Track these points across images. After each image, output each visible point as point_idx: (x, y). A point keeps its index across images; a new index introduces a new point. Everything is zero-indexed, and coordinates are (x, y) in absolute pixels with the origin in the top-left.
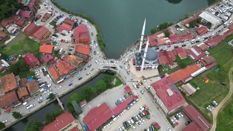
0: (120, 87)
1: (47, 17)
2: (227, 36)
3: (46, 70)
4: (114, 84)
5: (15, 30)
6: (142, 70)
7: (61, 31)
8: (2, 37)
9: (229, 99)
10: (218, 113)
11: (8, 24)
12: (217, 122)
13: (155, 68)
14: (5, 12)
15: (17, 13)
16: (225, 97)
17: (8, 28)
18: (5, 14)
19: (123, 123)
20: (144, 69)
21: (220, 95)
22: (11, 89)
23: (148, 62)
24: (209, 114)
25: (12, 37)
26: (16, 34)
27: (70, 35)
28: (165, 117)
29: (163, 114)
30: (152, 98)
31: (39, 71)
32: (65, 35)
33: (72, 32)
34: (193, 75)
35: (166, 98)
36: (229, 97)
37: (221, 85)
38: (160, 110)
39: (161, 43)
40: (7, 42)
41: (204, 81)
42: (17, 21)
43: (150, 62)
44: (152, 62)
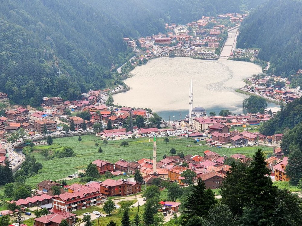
5: (75, 107)
6: (190, 123)
11: (70, 103)
17: (69, 105)
23: (195, 114)
26: (76, 111)
42: (77, 104)
43: (197, 114)
44: (199, 113)
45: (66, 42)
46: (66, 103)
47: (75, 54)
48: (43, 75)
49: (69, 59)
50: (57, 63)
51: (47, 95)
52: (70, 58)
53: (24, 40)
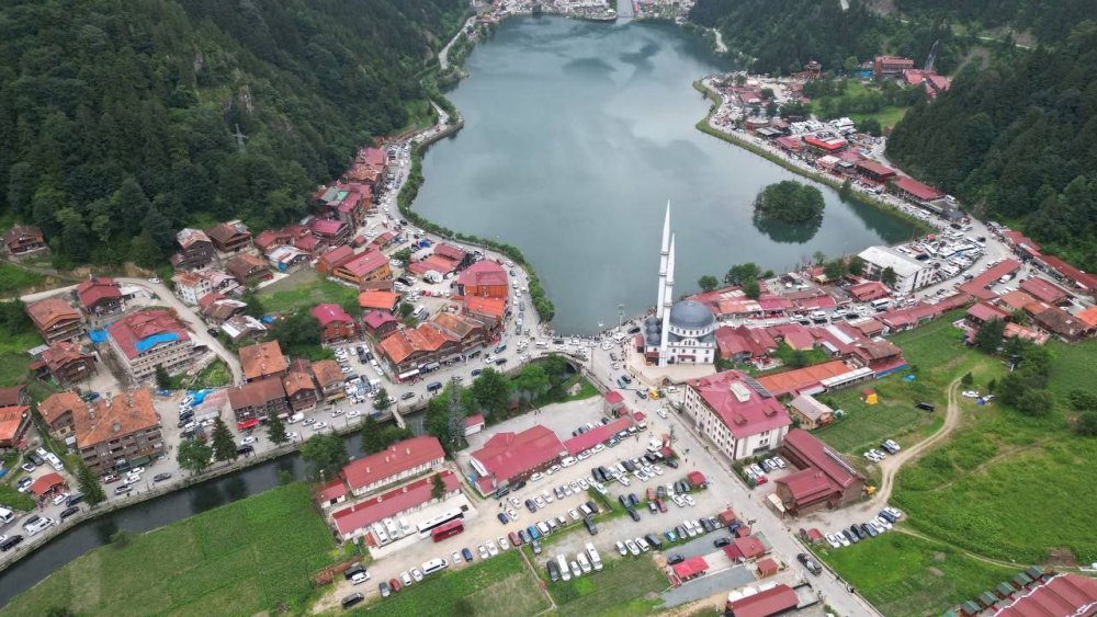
0: (590, 400)
1: (383, 242)
2: (950, 304)
3: (367, 351)
4: (574, 394)
5: (291, 257)
6: (663, 363)
7: (422, 273)
8: (255, 268)
9: (943, 439)
10: (902, 466)
11: (276, 241)
12: (894, 487)
13: (706, 360)
14: (279, 207)
15: (304, 222)
16: (928, 435)
17: (273, 250)
18: (277, 214)
19: (593, 471)
20: (671, 362)
21: (911, 431)
22: (269, 371)
23: (681, 334)
24: (869, 468)
25: (278, 276)
26: (293, 269)
27: (448, 282)
28: (728, 468)
29: (722, 462)
30: (689, 426)
31: (348, 350)
32: (433, 283)
33: (452, 278)
34: (826, 382)
35: (727, 406)
36: (942, 436)
37: (917, 410)
38: (715, 452)
39: (731, 310)
40: (263, 284)
41: (865, 400)
42: (301, 238)
43: (688, 334)
44: (694, 332)
45: (300, 13)
46: (264, 239)
47: (322, 45)
48: (176, 151)
49: (308, 58)
50: (245, 93)
51: (198, 216)
52: (312, 56)
53: (112, 30)
